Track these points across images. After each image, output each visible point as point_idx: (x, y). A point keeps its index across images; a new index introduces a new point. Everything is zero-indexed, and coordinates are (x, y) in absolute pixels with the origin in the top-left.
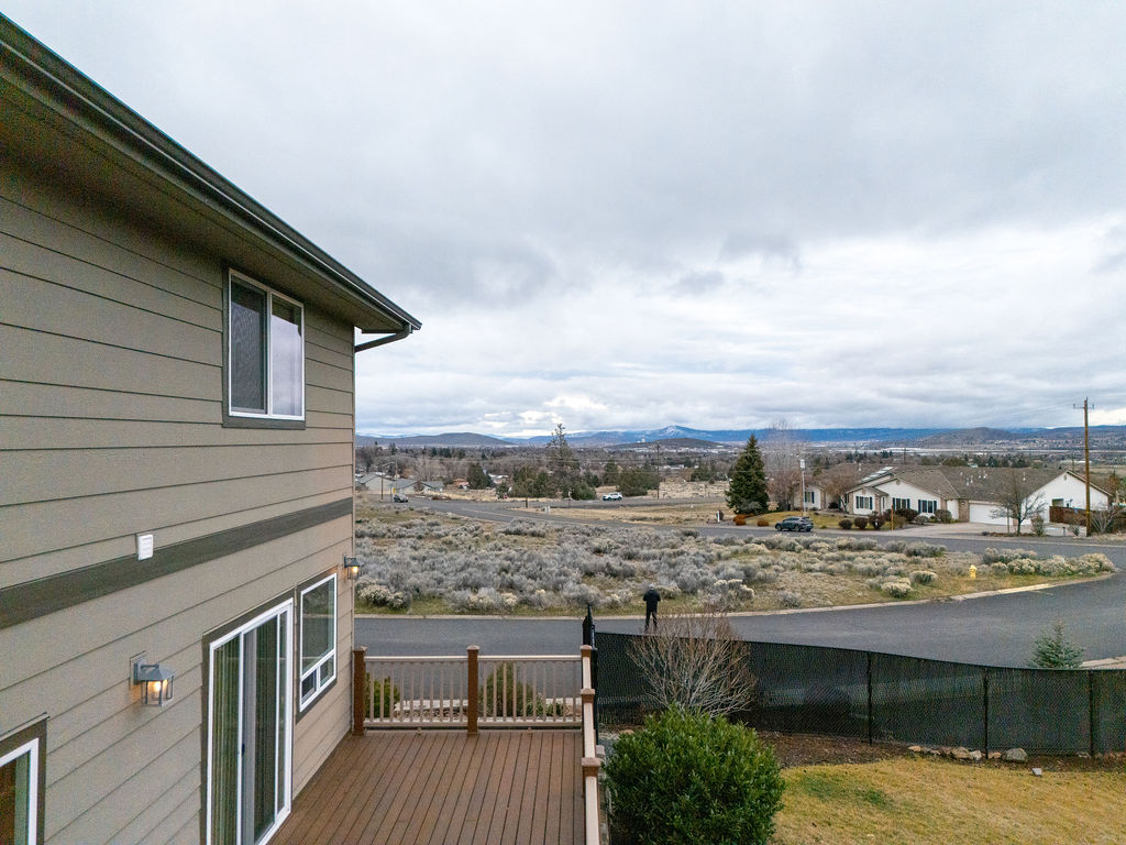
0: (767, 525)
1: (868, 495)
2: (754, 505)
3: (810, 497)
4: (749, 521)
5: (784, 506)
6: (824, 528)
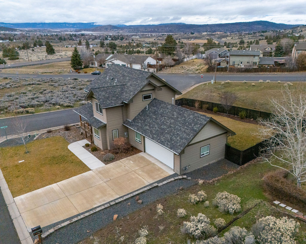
2: (79, 67)
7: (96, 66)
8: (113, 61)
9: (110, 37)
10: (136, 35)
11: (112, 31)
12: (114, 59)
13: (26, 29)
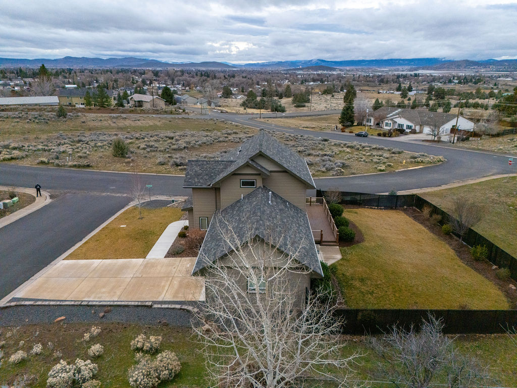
0: (353, 133)
1: (390, 122)
2: (349, 123)
3: (369, 121)
4: (346, 130)
5: (360, 124)
6: (372, 135)
7: (372, 124)
8: (394, 120)
9: (459, 78)
10: (507, 76)
11: (466, 70)
12: (398, 116)
13: (348, 68)
